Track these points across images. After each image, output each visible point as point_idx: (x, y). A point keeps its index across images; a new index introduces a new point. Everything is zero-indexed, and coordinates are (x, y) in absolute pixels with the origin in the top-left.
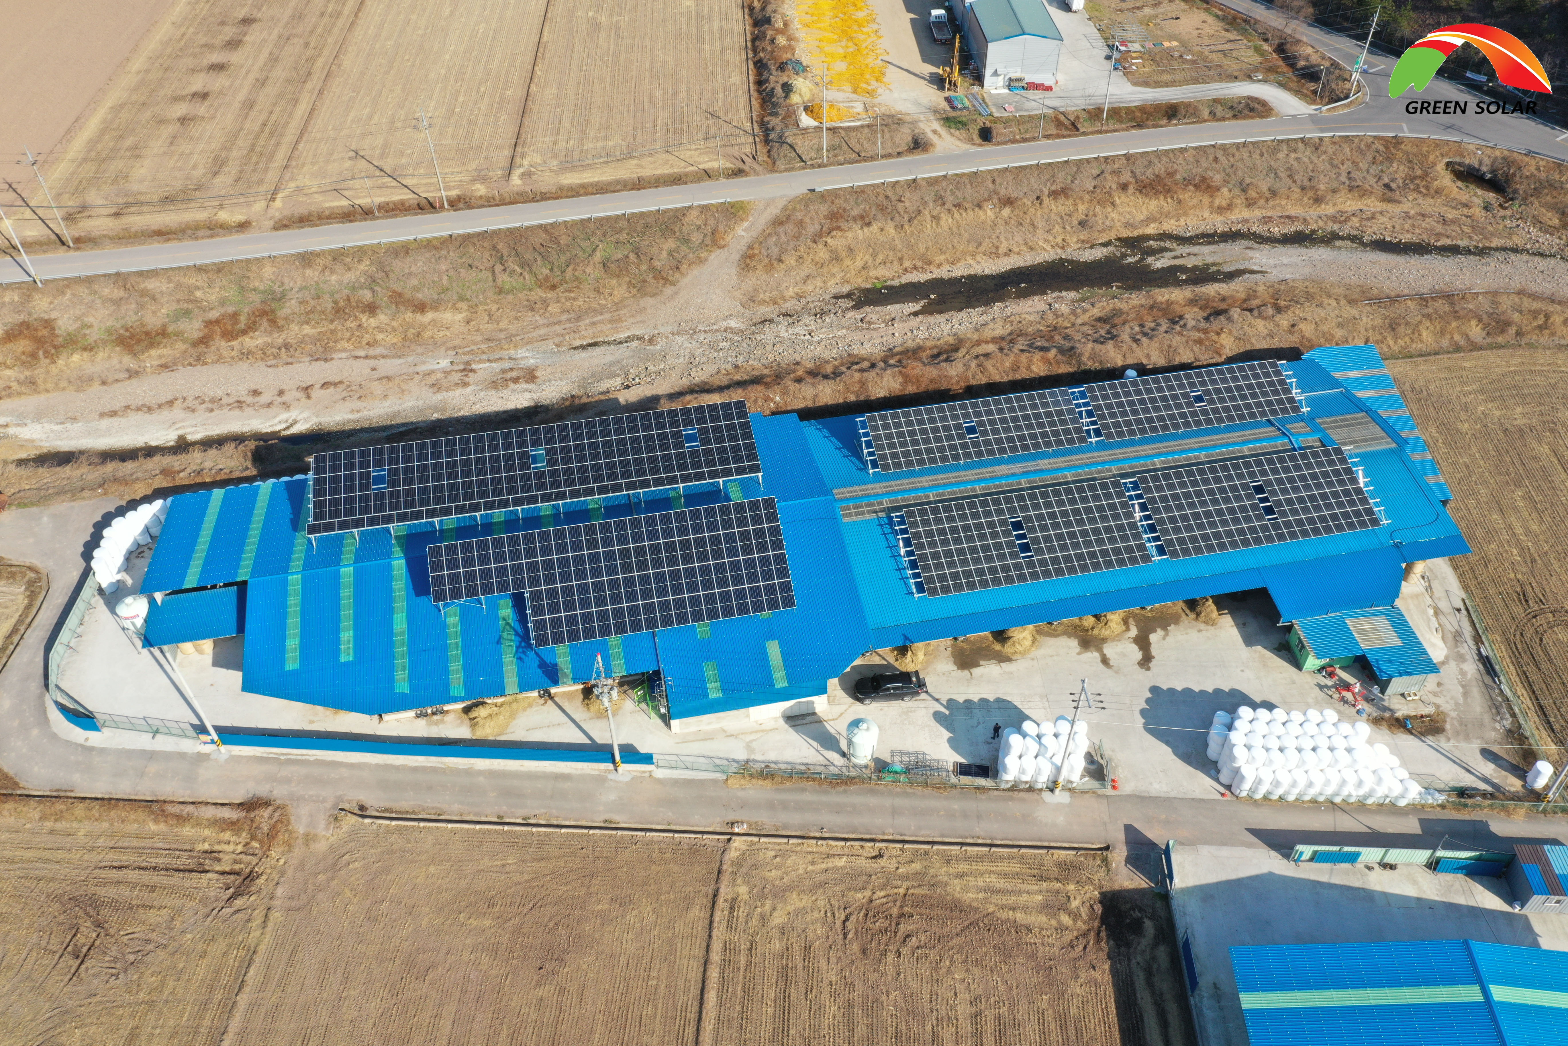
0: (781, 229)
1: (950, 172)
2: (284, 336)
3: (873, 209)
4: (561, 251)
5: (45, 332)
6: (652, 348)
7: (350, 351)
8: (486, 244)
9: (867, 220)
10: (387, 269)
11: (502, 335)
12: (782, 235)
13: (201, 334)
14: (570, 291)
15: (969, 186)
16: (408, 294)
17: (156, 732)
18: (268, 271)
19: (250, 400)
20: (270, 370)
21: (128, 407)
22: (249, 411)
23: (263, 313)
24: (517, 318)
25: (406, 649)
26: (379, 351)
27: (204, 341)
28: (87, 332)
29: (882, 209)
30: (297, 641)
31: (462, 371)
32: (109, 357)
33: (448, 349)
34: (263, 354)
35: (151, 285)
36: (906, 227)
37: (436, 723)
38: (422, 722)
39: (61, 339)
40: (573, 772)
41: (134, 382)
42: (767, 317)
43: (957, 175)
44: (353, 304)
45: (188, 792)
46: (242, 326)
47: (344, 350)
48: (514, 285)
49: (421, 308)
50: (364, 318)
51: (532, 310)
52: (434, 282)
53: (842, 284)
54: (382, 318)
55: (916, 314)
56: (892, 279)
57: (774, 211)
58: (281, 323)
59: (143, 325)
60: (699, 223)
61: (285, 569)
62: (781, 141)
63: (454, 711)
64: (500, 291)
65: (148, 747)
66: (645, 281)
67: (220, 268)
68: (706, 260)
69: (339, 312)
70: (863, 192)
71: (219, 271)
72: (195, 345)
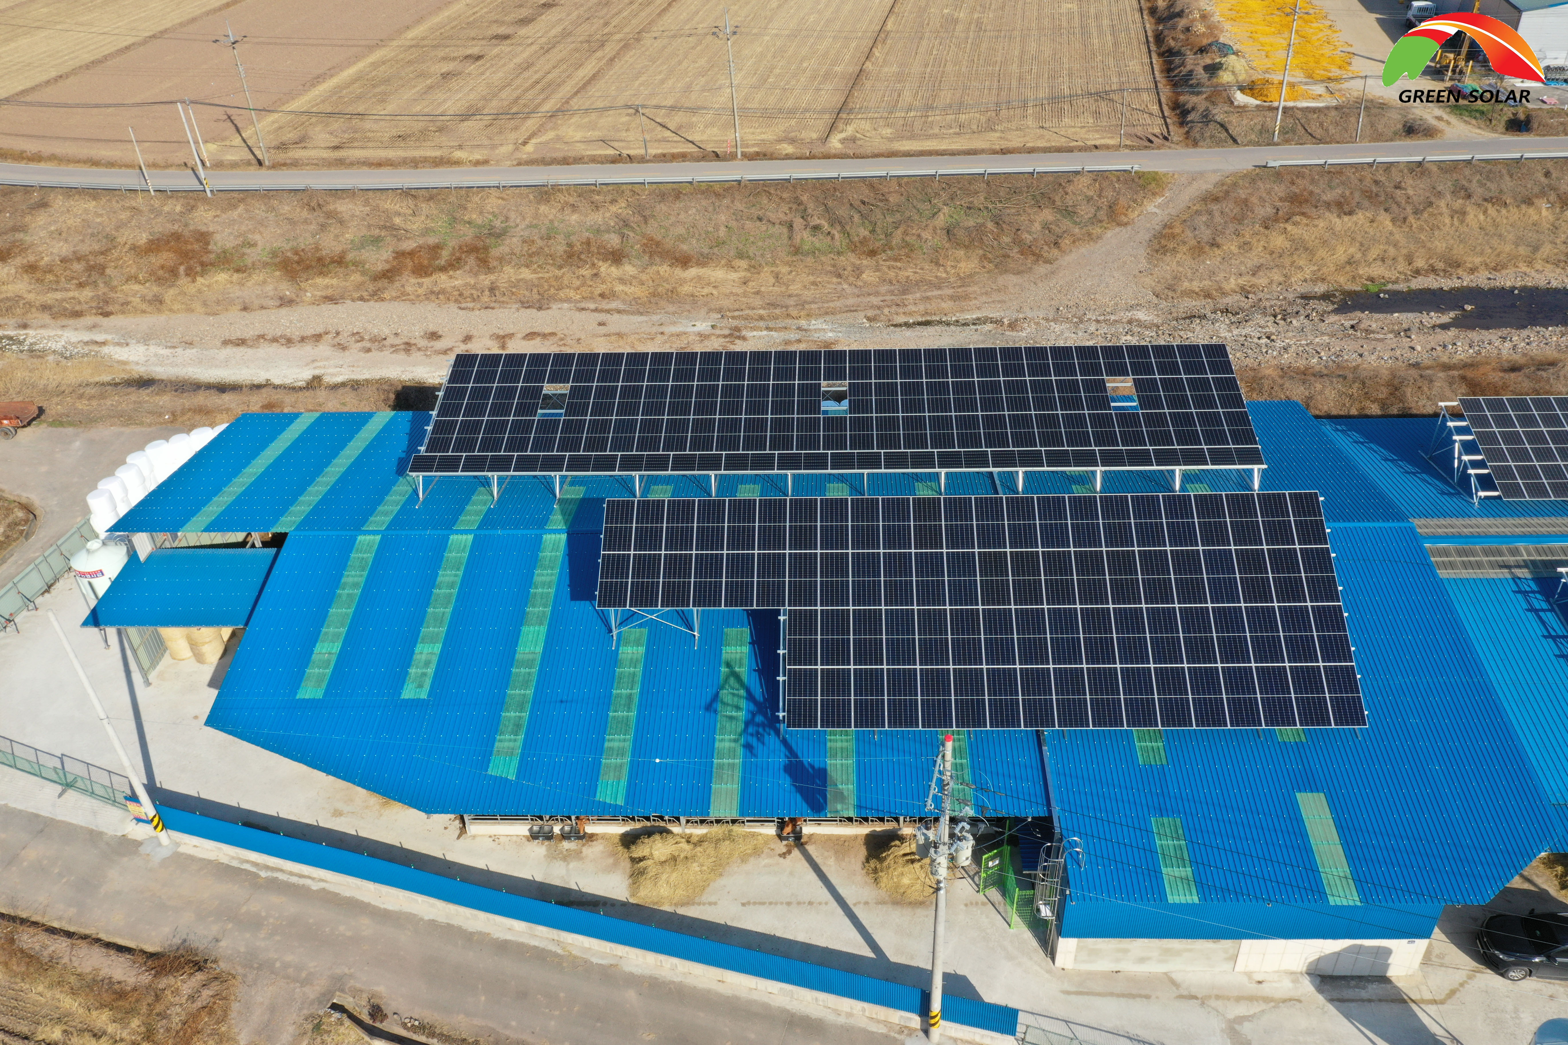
0: (1215, 207)
1: (1477, 157)
2: (493, 277)
3: (1357, 195)
4: (891, 211)
5: (196, 247)
6: (1014, 334)
7: (577, 302)
8: (785, 195)
9: (1346, 208)
10: (647, 213)
11: (791, 302)
12: (1217, 214)
13: (387, 267)
14: (896, 260)
15: (1507, 178)
16: (669, 243)
17: (69, 785)
18: (493, 203)
19: (423, 343)
20: (461, 312)
21: (262, 336)
22: (417, 356)
23: (472, 249)
24: (814, 283)
25: (530, 692)
26: (614, 305)
27: (388, 275)
28: (248, 251)
29: (1371, 196)
30: (336, 648)
31: (725, 336)
32: (264, 282)
33: (710, 310)
34: (460, 298)
35: (343, 207)
36: (1411, 219)
37: (566, 857)
38: (539, 849)
39: (212, 256)
41: (284, 311)
42: (1195, 312)
43: (1487, 161)
44: (594, 249)
46: (442, 262)
47: (568, 300)
48: (818, 245)
49: (684, 261)
50: (604, 268)
51: (839, 276)
52: (707, 232)
53: (1314, 281)
54: (629, 269)
55: (1444, 327)
56: (1394, 282)
57: (1205, 185)
58: (493, 263)
59: (317, 249)
60: (1091, 193)
61: (358, 525)
63: (604, 837)
64: (797, 251)
65: (45, 811)
66: (1006, 256)
67: (433, 195)
68: (1099, 237)
69: (572, 257)
70: (1341, 173)
71: (431, 198)
72: (376, 278)
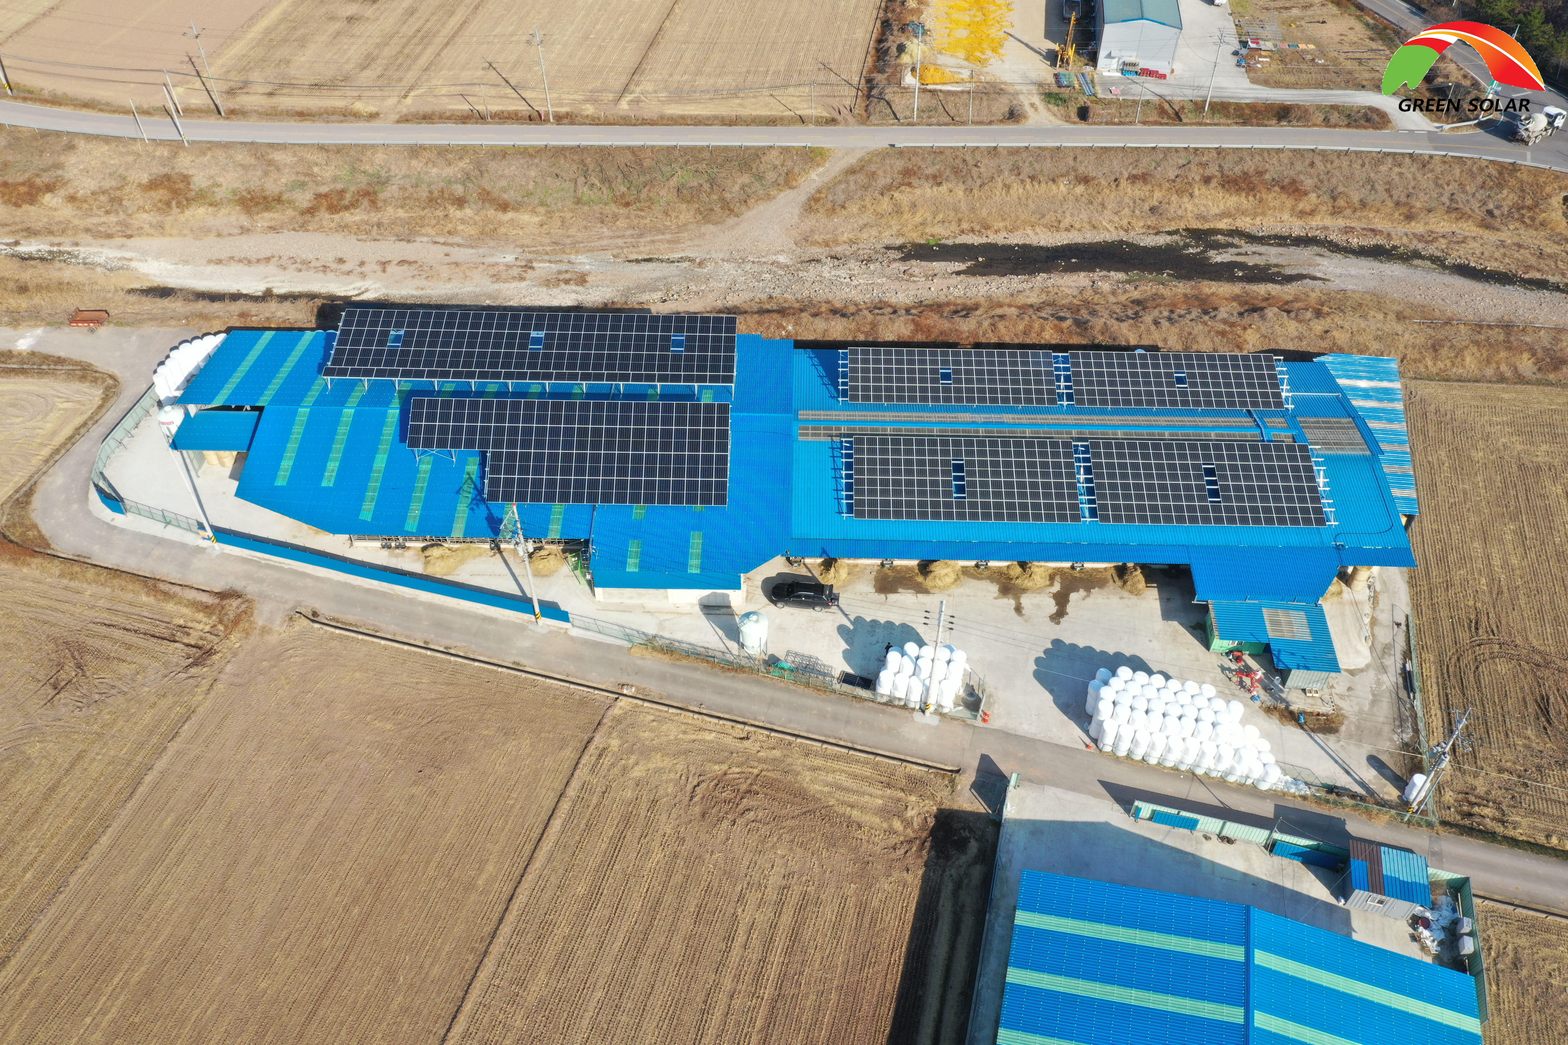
0: (852, 178)
1: (1032, 145)
2: (379, 216)
3: (948, 171)
4: (643, 173)
5: (182, 186)
6: (700, 270)
7: (432, 236)
8: (576, 158)
9: (939, 180)
10: (483, 168)
11: (568, 241)
12: (852, 183)
13: (310, 205)
14: (642, 210)
15: (1049, 160)
16: (496, 193)
17: (168, 523)
18: (380, 157)
19: (334, 266)
20: (359, 243)
21: (232, 258)
22: (331, 275)
23: (367, 194)
24: (586, 228)
25: (378, 484)
26: (457, 239)
27: (311, 211)
28: (216, 190)
29: (956, 171)
30: (291, 463)
31: (522, 267)
32: (229, 214)
33: (517, 246)
34: (358, 231)
35: (279, 156)
36: (975, 191)
37: (397, 556)
38: (385, 552)
39: (193, 193)
40: (500, 617)
41: (244, 238)
42: (816, 257)
43: (1039, 148)
44: (446, 196)
45: (179, 576)
46: (346, 202)
47: (427, 235)
48: (593, 197)
49: (504, 207)
50: (452, 210)
51: (602, 222)
52: (521, 185)
53: (898, 236)
54: (468, 212)
55: (958, 273)
56: (947, 238)
57: (851, 160)
58: (380, 204)
59: (263, 190)
60: (777, 163)
61: (298, 402)
62: (881, 98)
63: (414, 548)
64: (578, 201)
65: (159, 535)
66: (712, 210)
67: (339, 150)
68: (774, 198)
69: (432, 201)
70: (941, 153)
71: (338, 152)
72: (302, 213)
